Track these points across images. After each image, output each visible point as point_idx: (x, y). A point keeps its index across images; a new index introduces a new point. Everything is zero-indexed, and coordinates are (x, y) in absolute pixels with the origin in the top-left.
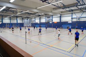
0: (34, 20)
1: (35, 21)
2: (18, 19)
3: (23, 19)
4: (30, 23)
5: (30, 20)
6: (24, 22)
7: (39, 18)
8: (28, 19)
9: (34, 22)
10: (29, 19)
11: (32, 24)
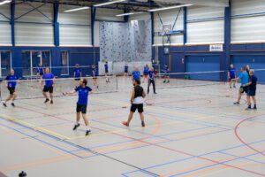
0: (180, 27)
1: (184, 33)
2: (60, 20)
3: (93, 20)
4: (140, 46)
5: (142, 23)
6: (104, 40)
7: (221, 13)
8: (126, 19)
9: (178, 41)
10: (134, 23)
11: (159, 53)
